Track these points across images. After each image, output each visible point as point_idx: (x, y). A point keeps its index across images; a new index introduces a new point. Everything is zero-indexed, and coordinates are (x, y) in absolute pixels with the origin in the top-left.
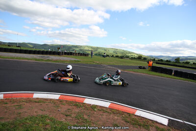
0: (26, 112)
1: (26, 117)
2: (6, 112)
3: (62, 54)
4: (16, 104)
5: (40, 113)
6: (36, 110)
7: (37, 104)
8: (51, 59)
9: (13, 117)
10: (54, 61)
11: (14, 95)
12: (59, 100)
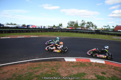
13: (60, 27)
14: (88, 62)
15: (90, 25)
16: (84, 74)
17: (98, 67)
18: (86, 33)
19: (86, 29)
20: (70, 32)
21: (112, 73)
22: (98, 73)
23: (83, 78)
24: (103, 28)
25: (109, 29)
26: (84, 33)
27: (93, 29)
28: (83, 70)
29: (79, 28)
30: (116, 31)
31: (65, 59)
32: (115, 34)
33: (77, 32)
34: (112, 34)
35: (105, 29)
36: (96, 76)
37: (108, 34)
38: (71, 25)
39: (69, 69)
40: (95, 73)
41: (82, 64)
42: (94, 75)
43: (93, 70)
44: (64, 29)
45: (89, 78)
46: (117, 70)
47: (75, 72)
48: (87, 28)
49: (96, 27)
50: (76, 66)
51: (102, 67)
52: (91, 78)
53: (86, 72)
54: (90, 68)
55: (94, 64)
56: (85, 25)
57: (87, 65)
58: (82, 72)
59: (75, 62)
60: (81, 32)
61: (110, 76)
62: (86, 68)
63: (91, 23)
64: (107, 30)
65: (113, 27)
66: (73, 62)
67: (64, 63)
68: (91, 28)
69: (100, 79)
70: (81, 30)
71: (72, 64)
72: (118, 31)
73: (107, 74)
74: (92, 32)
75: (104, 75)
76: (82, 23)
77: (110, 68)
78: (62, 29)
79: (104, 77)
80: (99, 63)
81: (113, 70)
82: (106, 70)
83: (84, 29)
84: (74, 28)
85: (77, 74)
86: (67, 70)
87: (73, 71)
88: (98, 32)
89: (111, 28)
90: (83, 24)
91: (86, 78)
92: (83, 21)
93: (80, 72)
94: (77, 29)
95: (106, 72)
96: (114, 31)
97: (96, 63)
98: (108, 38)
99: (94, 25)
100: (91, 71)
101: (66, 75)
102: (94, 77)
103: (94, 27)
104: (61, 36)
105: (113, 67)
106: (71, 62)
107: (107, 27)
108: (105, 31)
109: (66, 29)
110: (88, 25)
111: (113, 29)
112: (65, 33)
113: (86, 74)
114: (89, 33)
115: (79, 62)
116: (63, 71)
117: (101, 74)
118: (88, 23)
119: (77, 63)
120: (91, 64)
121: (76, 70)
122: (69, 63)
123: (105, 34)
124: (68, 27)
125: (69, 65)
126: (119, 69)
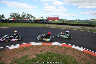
0: (66, 53)
1: (66, 55)
2: (61, 51)
3: (95, 26)
4: (65, 49)
5: (72, 55)
6: (70, 53)
7: (72, 51)
8: (87, 29)
9: (62, 53)
10: (88, 30)
11: (65, 45)
12: (83, 52)
13: (2, 18)
14: (29, 46)
15: (30, 16)
16: (27, 56)
17: (37, 48)
18: (27, 23)
19: (26, 19)
20: (12, 22)
21: (47, 50)
22: (37, 53)
23: (26, 59)
24: (40, 18)
25: (44, 19)
26: (25, 23)
27: (32, 19)
28: (26, 53)
29: (21, 19)
30: (48, 21)
31: (9, 47)
32: (48, 23)
33: (19, 22)
34: (46, 23)
35: (41, 19)
36: (36, 55)
37: (43, 23)
38: (13, 16)
39: (13, 56)
40: (36, 53)
41: (25, 48)
42: (35, 55)
43: (33, 51)
44: (7, 20)
45: (32, 58)
46: (50, 47)
47: (19, 57)
48: (28, 19)
49: (35, 18)
50: (20, 51)
51: (40, 47)
52: (33, 57)
53: (28, 55)
54: (31, 50)
55: (34, 47)
56: (26, 16)
57: (29, 48)
58: (25, 55)
59: (19, 48)
60: (23, 23)
61: (45, 53)
62: (29, 51)
63: (30, 15)
64: (43, 20)
65: (46, 18)
66: (17, 48)
67: (8, 51)
68: (30, 19)
69: (39, 56)
70: (23, 20)
71: (16, 51)
72: (49, 20)
73: (43, 51)
74: (31, 22)
75: (42, 53)
76: (23, 14)
77: (45, 47)
78: (4, 20)
79: (41, 54)
80: (38, 45)
81: (47, 48)
82: (43, 49)
83: (25, 20)
84: (17, 19)
85: (21, 57)
86: (12, 57)
87: (17, 56)
88: (36, 22)
89: (45, 19)
90: (24, 16)
91: (28, 59)
92: (23, 13)
93: (24, 55)
94: (19, 20)
95: (43, 50)
96: (47, 21)
97: (36, 45)
98: (43, 26)
99: (32, 17)
100: (32, 53)
101: (11, 61)
102: (35, 56)
103: (33, 18)
104: (4, 26)
105: (47, 46)
106: (15, 48)
107: (42, 18)
108: (41, 20)
109: (8, 20)
110: (28, 16)
111: (46, 19)
112: (7, 24)
113: (29, 56)
114: (29, 23)
115: (22, 48)
116: (8, 59)
117: (39, 53)
118: (28, 15)
119: (20, 48)
120: (32, 47)
121: (20, 54)
122: (14, 50)
123: (41, 23)
124: (10, 18)
125: (13, 52)
126: (50, 46)
